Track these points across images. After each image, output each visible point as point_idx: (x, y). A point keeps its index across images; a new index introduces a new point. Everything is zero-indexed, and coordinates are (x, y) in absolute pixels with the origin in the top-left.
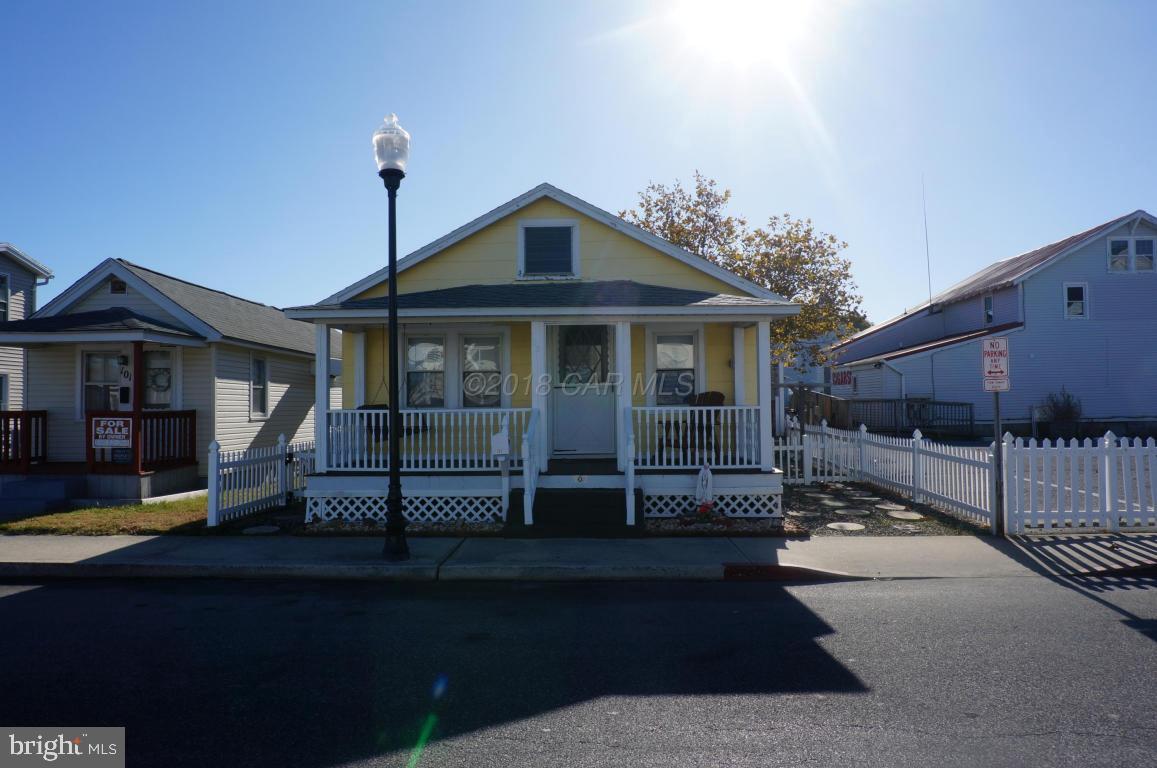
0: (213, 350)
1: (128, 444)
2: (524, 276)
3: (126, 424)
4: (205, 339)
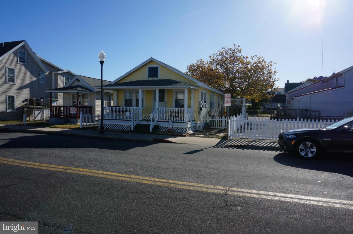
0: (95, 94)
1: (76, 113)
2: (148, 78)
3: (75, 109)
4: (93, 91)
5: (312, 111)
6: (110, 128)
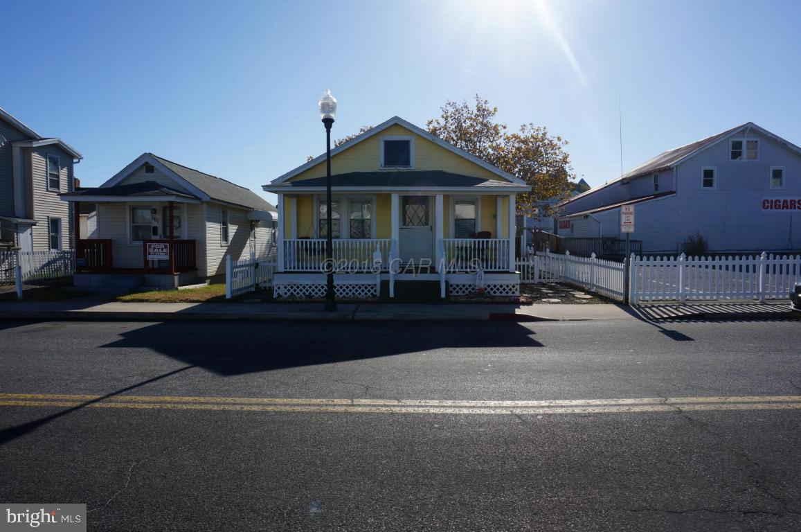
0: (205, 205)
1: (167, 257)
2: (384, 167)
3: (166, 247)
4: (200, 199)
5: (623, 241)
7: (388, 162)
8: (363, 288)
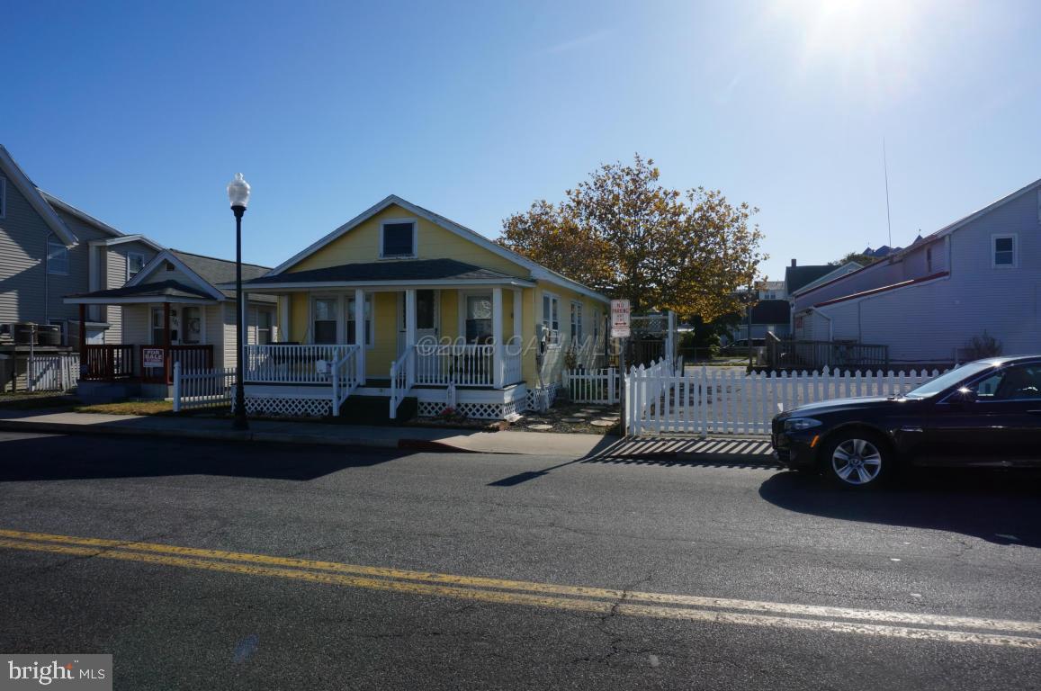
0: (223, 307)
1: (161, 365)
2: (384, 256)
3: (161, 353)
4: (216, 299)
5: (864, 346)
6: (268, 409)
7: (388, 250)
8: (316, 403)
